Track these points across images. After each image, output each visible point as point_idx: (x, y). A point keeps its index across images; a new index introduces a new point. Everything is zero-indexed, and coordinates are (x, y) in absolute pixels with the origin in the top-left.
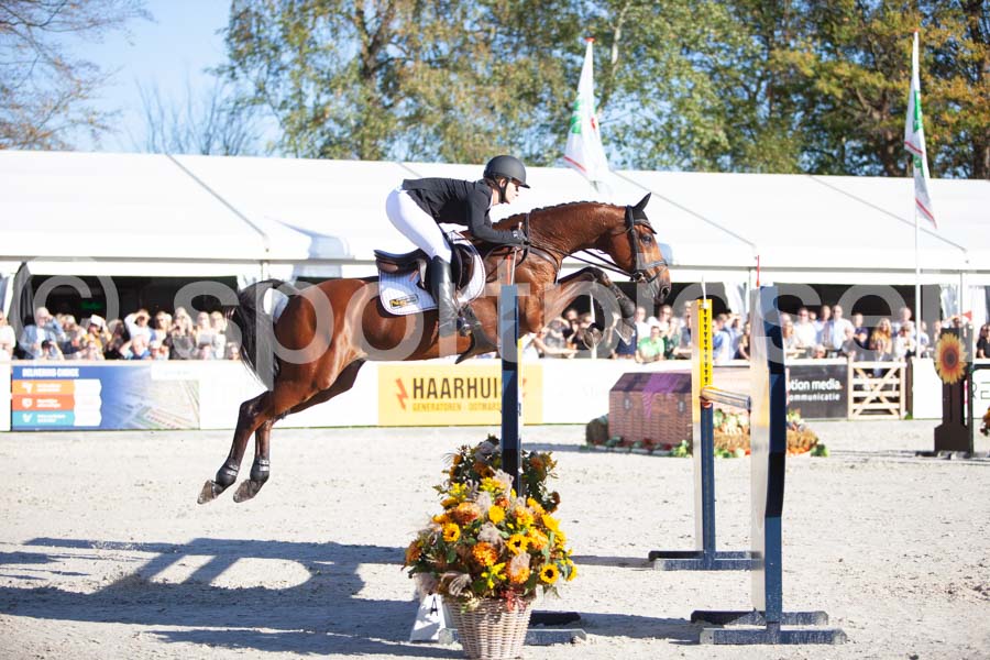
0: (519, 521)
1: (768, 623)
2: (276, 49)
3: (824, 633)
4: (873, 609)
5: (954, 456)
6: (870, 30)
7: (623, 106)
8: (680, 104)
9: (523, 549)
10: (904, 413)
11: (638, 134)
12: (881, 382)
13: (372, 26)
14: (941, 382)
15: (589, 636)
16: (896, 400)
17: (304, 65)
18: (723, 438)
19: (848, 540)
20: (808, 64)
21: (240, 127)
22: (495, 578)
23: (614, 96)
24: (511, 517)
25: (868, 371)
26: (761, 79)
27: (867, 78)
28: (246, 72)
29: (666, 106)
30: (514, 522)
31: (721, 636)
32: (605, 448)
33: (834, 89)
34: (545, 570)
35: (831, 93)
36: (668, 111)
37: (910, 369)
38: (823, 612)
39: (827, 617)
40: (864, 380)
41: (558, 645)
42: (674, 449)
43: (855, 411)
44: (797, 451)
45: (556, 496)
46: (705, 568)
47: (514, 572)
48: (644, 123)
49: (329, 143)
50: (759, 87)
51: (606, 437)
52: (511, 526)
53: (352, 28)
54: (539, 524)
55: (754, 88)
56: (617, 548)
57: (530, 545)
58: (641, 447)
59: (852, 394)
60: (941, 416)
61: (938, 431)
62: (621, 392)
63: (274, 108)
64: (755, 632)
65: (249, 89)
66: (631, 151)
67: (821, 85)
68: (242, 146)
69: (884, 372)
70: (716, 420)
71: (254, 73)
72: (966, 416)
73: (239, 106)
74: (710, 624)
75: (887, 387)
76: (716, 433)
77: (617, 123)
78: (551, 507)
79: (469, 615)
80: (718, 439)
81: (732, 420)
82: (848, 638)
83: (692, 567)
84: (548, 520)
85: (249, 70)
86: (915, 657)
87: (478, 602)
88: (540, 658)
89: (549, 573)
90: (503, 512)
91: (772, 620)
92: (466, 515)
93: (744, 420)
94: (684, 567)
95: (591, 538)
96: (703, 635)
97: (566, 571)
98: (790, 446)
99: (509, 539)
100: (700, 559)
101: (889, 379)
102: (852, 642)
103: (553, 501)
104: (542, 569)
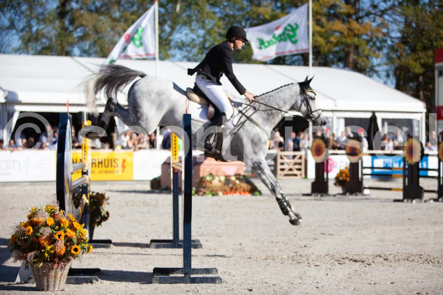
0: (62, 225)
1: (185, 274)
2: (19, 4)
3: (211, 278)
4: (244, 267)
5: (319, 196)
7: (181, 33)
8: (209, 32)
9: (62, 238)
10: (303, 176)
11: (188, 46)
12: (293, 161)
14: (314, 161)
15: (99, 280)
16: (299, 170)
17: (31, 12)
18: (212, 187)
20: (268, 13)
21: (2, 40)
22: (48, 252)
23: (178, 27)
24: (58, 223)
25: (287, 156)
28: (4, 14)
30: (60, 226)
31: (162, 280)
32: (158, 191)
34: (73, 247)
36: (202, 35)
37: (306, 155)
38: (215, 268)
39: (217, 271)
40: (286, 160)
41: (84, 284)
43: (280, 175)
44: (247, 193)
45: (108, 213)
46: (174, 247)
47: (58, 250)
48: (191, 40)
49: (43, 49)
51: (160, 186)
52: (57, 227)
54: (71, 227)
56: (139, 238)
57: (66, 236)
59: (279, 167)
60: (314, 177)
61: (313, 185)
62: (167, 166)
63: (17, 32)
64: (179, 278)
65: (7, 23)
69: (294, 157)
70: (208, 179)
71: (8, 15)
74: (159, 274)
75: (296, 164)
76: (208, 185)
77: (179, 40)
78: (105, 218)
79: (38, 269)
80: (210, 187)
81: (217, 179)
82: (223, 281)
83: (168, 247)
84: (76, 224)
85: (6, 13)
86: (251, 290)
87: (42, 264)
88: (73, 290)
89: (76, 250)
90: (53, 221)
91: (186, 272)
92: (37, 222)
93: (223, 179)
94: (164, 247)
95: (129, 233)
96: (153, 279)
97: (87, 248)
98: (244, 191)
99: (56, 234)
100: (172, 244)
101: (297, 160)
102: (225, 283)
103: (106, 216)
104: (72, 248)
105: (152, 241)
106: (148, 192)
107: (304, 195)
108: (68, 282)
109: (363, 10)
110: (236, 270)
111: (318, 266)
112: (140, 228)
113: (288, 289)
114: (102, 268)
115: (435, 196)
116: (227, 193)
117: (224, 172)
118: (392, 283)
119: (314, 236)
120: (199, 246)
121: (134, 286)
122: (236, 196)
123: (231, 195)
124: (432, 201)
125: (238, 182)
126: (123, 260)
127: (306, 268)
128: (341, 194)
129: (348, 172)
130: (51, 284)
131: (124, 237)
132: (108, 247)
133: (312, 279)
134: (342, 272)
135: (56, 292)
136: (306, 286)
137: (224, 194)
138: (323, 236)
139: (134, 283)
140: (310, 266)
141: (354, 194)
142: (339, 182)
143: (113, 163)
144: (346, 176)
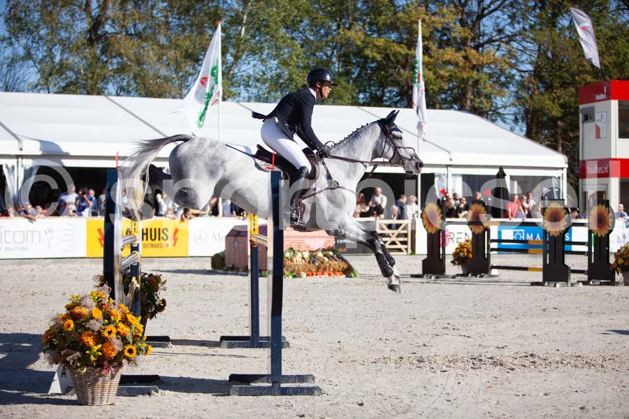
0: (112, 318)
1: (274, 383)
2: (37, 27)
3: (308, 388)
5: (433, 278)
6: (398, 19)
7: (249, 63)
8: (285, 63)
9: (113, 336)
10: (410, 251)
11: (258, 80)
12: (396, 232)
13: (95, 13)
14: (426, 232)
15: (160, 391)
16: (405, 243)
17: (53, 36)
18: (293, 266)
19: (350, 329)
20: (359, 38)
21: (15, 74)
22: (95, 355)
24: (108, 315)
25: (389, 226)
26: (334, 49)
27: (397, 48)
28: (18, 41)
29: (273, 63)
30: (109, 319)
31: (243, 390)
32: (221, 271)
33: (375, 55)
34: (127, 349)
35: (374, 57)
36: (276, 67)
37: (414, 223)
38: (312, 375)
39: (314, 378)
40: (385, 230)
41: (140, 396)
42: (263, 272)
44: (338, 274)
45: (164, 301)
46: (252, 347)
47: (108, 351)
48: (261, 74)
49: (68, 85)
50: (333, 53)
51: (224, 265)
52: (106, 321)
53: (84, 16)
54: (125, 321)
55: (329, 53)
56: (205, 334)
57: (118, 333)
58: (244, 271)
60: (426, 252)
61: (424, 262)
62: (233, 238)
63: (35, 63)
64: (264, 388)
65: (21, 52)
66: (254, 91)
67: (368, 52)
68: (17, 87)
69: (398, 226)
70: (287, 255)
72: (441, 253)
73: (13, 62)
75: (399, 236)
76: (287, 263)
77: (244, 73)
78: (160, 308)
79: (80, 377)
80: (290, 266)
81: (299, 255)
82: (323, 392)
83: (244, 346)
84: (130, 317)
85: (20, 39)
86: (361, 405)
87: (85, 369)
88: (126, 404)
89: (130, 351)
90: (101, 312)
91: (275, 380)
92: (79, 314)
93: (306, 255)
94: (240, 346)
95: (190, 328)
96: (231, 390)
97: (144, 349)
98: (334, 271)
99: (104, 329)
100: (249, 342)
101: (400, 231)
102: (326, 395)
103: (162, 305)
104: (125, 349)
105: (223, 338)
106: (208, 272)
107: (413, 276)
108: (119, 393)
109: (484, 35)
110: (337, 377)
111: (445, 371)
112: (205, 320)
113: (410, 403)
114: (160, 375)
115: (585, 277)
116: (312, 275)
117: (308, 246)
118: (546, 395)
119: (435, 332)
120: (286, 345)
121: (205, 399)
122: (324, 278)
123: (318, 276)
124: (581, 284)
125: (326, 259)
126: (187, 364)
127: (430, 374)
128: (461, 275)
129: (470, 246)
130: (98, 396)
131: (185, 333)
132: (166, 346)
133: (440, 389)
134: (477, 379)
135: (104, 407)
136: (433, 399)
137: (308, 275)
138: (447, 331)
139: (206, 395)
140: (434, 372)
141: (478, 276)
142: (458, 259)
143: (162, 235)
144: (468, 252)
